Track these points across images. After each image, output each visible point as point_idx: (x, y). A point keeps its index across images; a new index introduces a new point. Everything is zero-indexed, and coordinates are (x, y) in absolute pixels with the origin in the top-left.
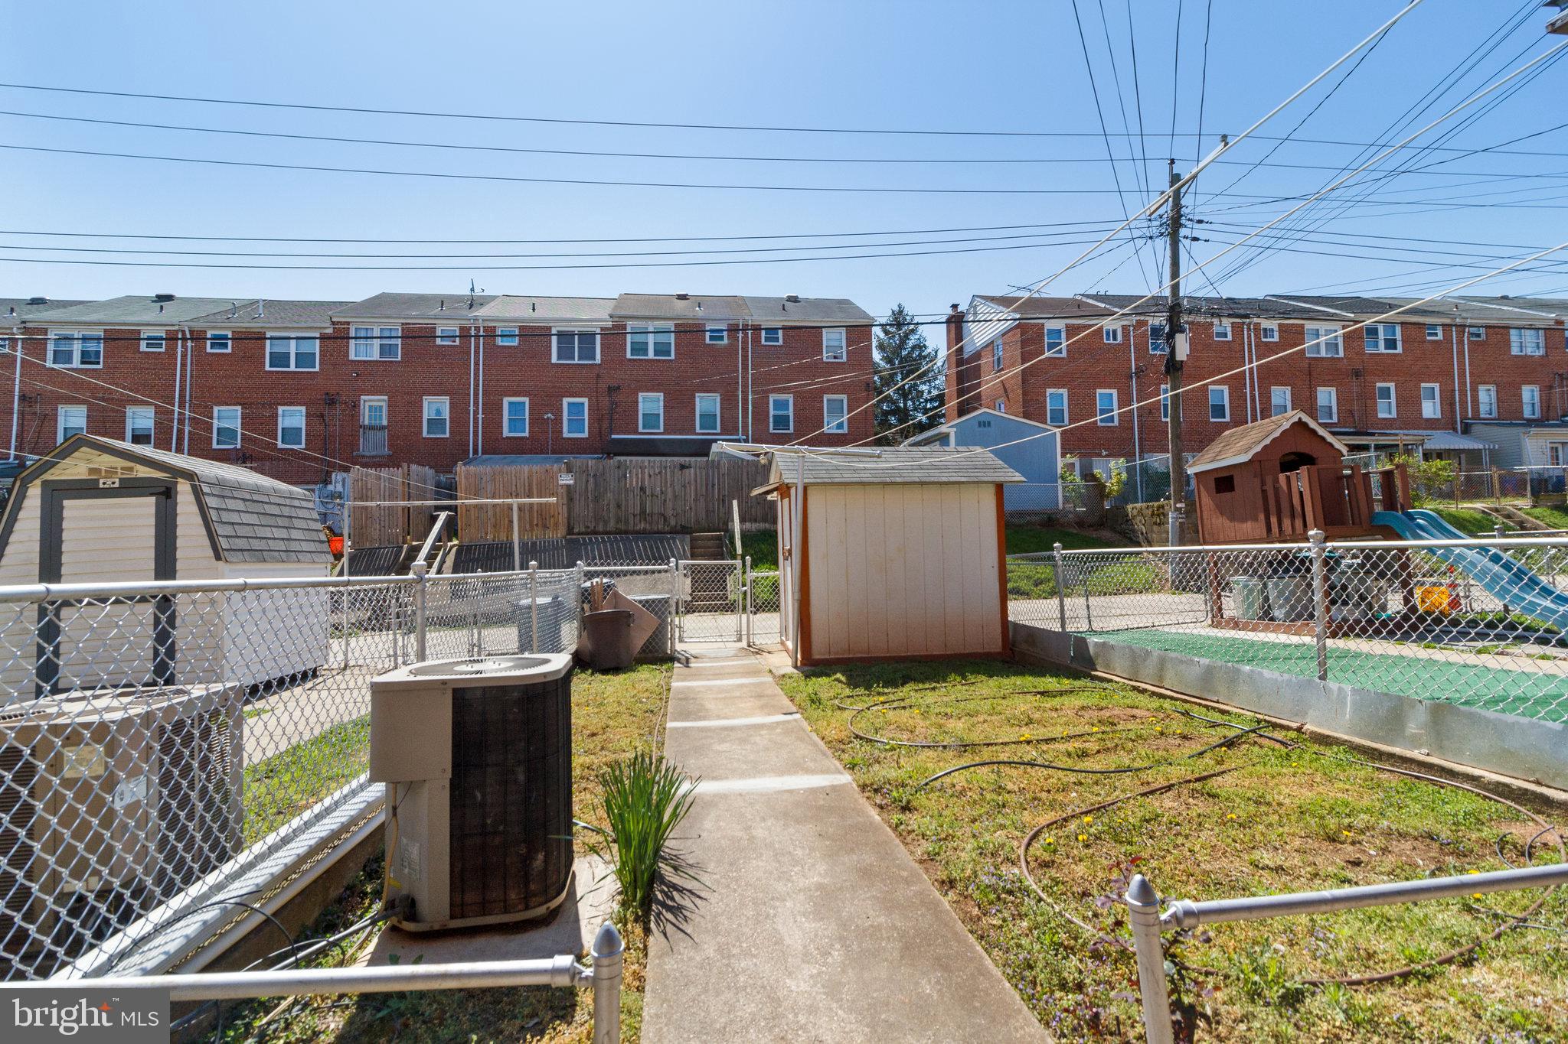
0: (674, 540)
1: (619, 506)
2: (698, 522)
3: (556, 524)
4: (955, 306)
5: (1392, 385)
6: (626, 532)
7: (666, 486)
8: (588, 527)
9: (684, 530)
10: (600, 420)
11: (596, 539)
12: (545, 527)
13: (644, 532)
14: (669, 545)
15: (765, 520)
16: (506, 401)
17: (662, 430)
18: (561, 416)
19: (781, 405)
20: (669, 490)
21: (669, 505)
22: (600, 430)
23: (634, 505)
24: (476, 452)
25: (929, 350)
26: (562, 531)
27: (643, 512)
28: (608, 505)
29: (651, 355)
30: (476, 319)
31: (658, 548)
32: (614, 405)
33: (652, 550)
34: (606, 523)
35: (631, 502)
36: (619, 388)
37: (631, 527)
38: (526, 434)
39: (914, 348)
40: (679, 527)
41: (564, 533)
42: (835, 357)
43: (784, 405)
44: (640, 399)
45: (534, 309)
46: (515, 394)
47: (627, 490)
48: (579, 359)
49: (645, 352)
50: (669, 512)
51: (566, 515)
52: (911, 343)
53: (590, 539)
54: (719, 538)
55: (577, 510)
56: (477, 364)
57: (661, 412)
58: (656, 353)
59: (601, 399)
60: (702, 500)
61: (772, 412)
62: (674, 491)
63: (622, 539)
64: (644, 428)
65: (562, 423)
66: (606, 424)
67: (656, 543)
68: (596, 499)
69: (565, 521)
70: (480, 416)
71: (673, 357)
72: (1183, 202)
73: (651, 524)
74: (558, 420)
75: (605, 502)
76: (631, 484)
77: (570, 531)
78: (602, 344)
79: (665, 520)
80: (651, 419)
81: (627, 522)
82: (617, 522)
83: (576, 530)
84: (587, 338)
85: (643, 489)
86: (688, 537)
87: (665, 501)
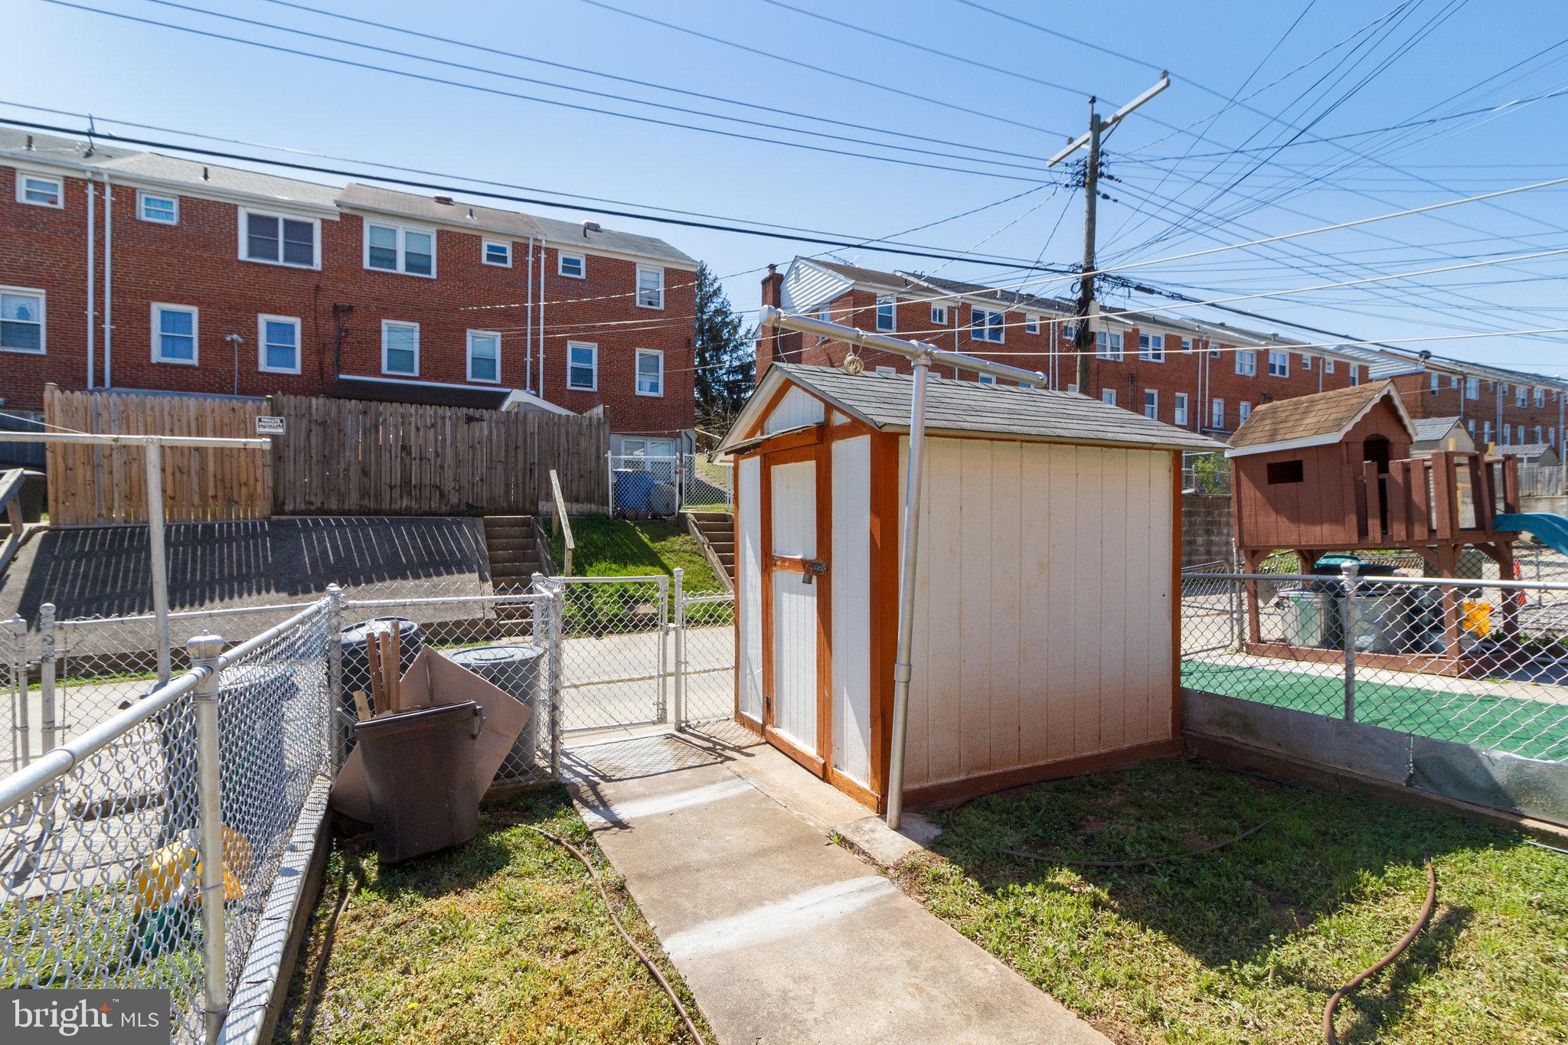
0: (459, 525)
1: (365, 473)
2: (492, 499)
3: (251, 497)
4: (772, 267)
5: (1155, 392)
6: (377, 512)
7: (444, 447)
8: (312, 503)
9: (473, 511)
10: (321, 351)
11: (326, 521)
12: (230, 501)
13: (408, 511)
14: (452, 533)
15: (590, 500)
16: (156, 309)
17: (416, 373)
18: (256, 341)
19: (582, 355)
20: (449, 451)
21: (449, 473)
22: (321, 364)
23: (391, 471)
24: (99, 380)
25: (733, 317)
26: (262, 508)
27: (406, 482)
28: (347, 469)
29: (401, 268)
30: (96, 172)
31: (433, 538)
32: (343, 333)
33: (424, 540)
34: (342, 497)
35: (385, 468)
36: (350, 309)
37: (385, 506)
38: (194, 361)
39: (717, 312)
40: (463, 507)
41: (267, 511)
42: (650, 303)
43: (586, 356)
44: (384, 327)
45: (206, 177)
46: (172, 299)
47: (379, 449)
48: (286, 259)
49: (392, 263)
50: (449, 485)
51: (271, 483)
52: (712, 307)
53: (316, 523)
54: (525, 523)
55: (290, 475)
56: (99, 243)
57: (416, 348)
58: (409, 266)
59: (321, 322)
60: (500, 468)
61: (570, 364)
62: (457, 453)
63: (371, 522)
64: (389, 369)
65: (256, 350)
66: (329, 358)
67: (430, 531)
68: (325, 461)
69: (269, 492)
70: (108, 327)
71: (434, 275)
72: (1103, 147)
73: (419, 500)
74: (251, 345)
75: (343, 465)
76: (386, 438)
77: (278, 507)
78: (323, 244)
79: (442, 495)
80: (400, 358)
81: (378, 496)
82: (362, 497)
83: (289, 507)
84: (299, 231)
85: (405, 448)
86: (480, 522)
87: (442, 467)
